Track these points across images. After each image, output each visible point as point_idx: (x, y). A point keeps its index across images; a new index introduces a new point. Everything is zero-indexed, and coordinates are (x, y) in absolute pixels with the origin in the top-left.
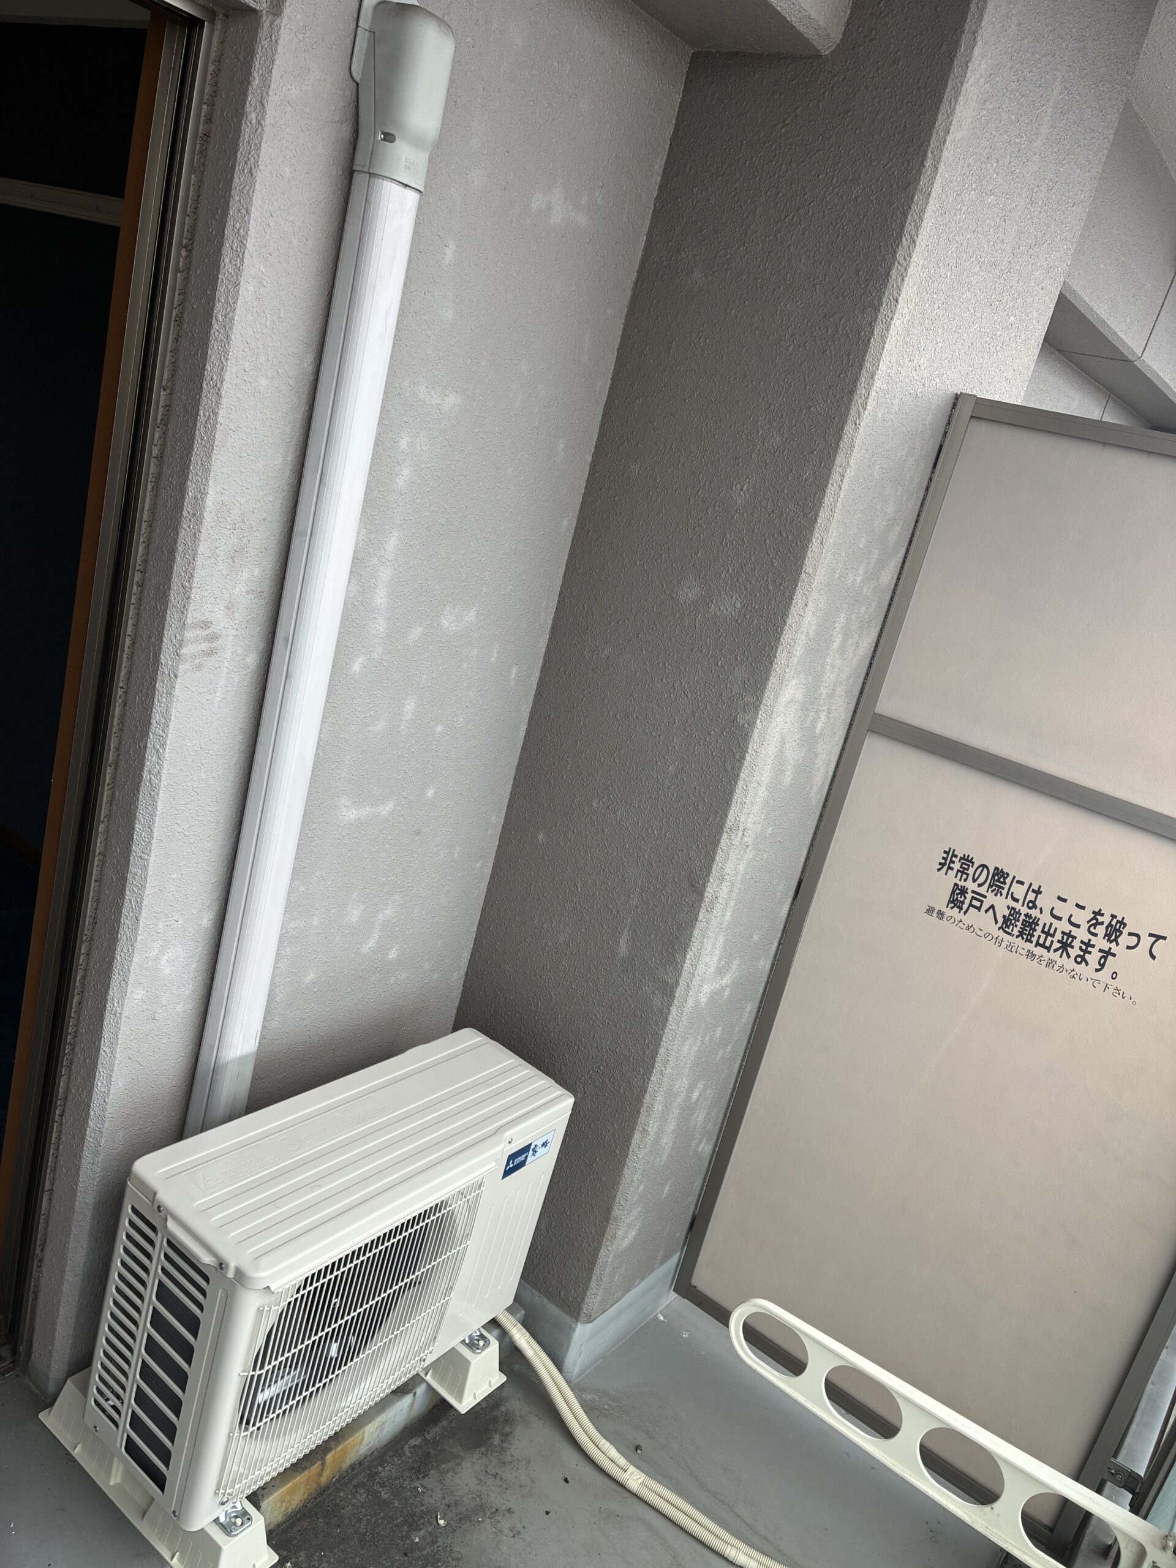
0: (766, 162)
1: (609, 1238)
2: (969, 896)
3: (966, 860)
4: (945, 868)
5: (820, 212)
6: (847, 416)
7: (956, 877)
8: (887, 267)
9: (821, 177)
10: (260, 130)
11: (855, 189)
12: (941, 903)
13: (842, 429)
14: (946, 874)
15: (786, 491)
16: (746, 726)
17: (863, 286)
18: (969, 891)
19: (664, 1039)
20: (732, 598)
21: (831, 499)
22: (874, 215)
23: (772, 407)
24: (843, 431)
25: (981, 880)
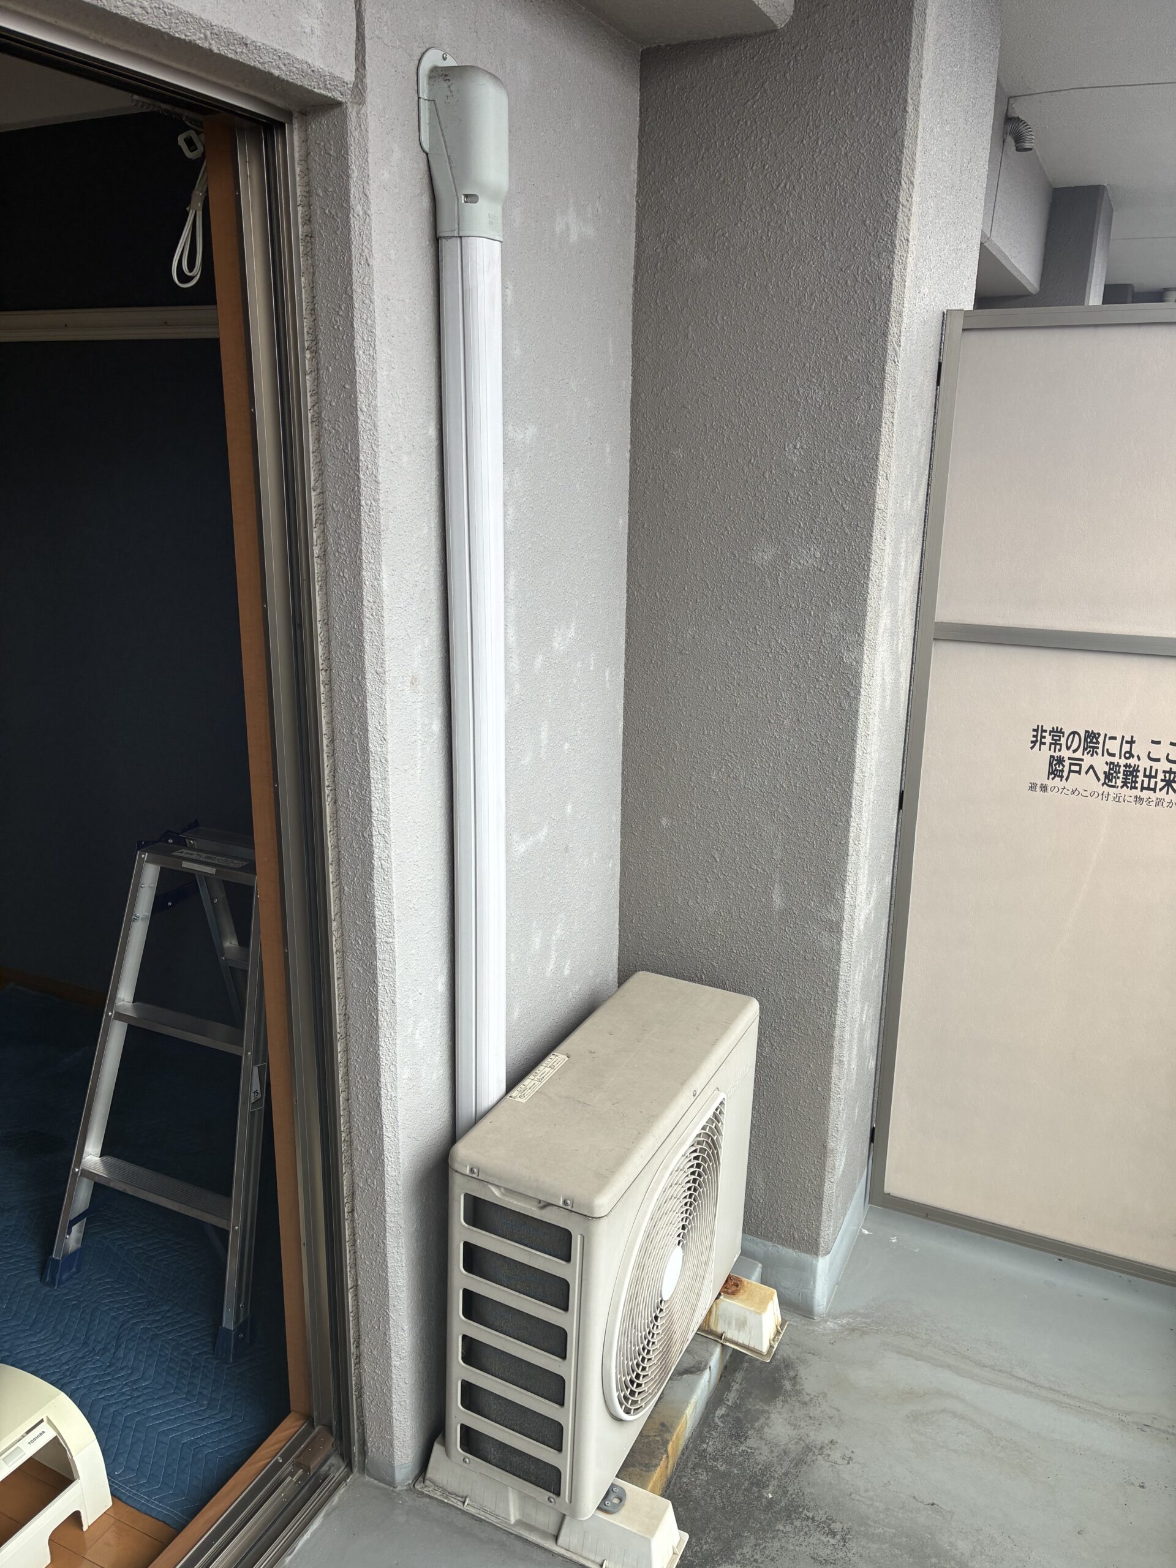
0: (744, 139)
1: (830, 1170)
2: (1067, 763)
3: (1057, 732)
4: (1038, 744)
5: (812, 175)
6: (886, 356)
7: (1050, 750)
8: (892, 212)
9: (805, 142)
10: (368, 220)
11: (842, 146)
12: (1042, 777)
13: (884, 370)
14: (1040, 750)
15: (841, 439)
16: (854, 663)
17: (873, 234)
18: (1066, 759)
19: (841, 973)
20: (810, 550)
21: (887, 436)
22: (868, 166)
23: (808, 365)
24: (884, 372)
25: (1074, 747)
